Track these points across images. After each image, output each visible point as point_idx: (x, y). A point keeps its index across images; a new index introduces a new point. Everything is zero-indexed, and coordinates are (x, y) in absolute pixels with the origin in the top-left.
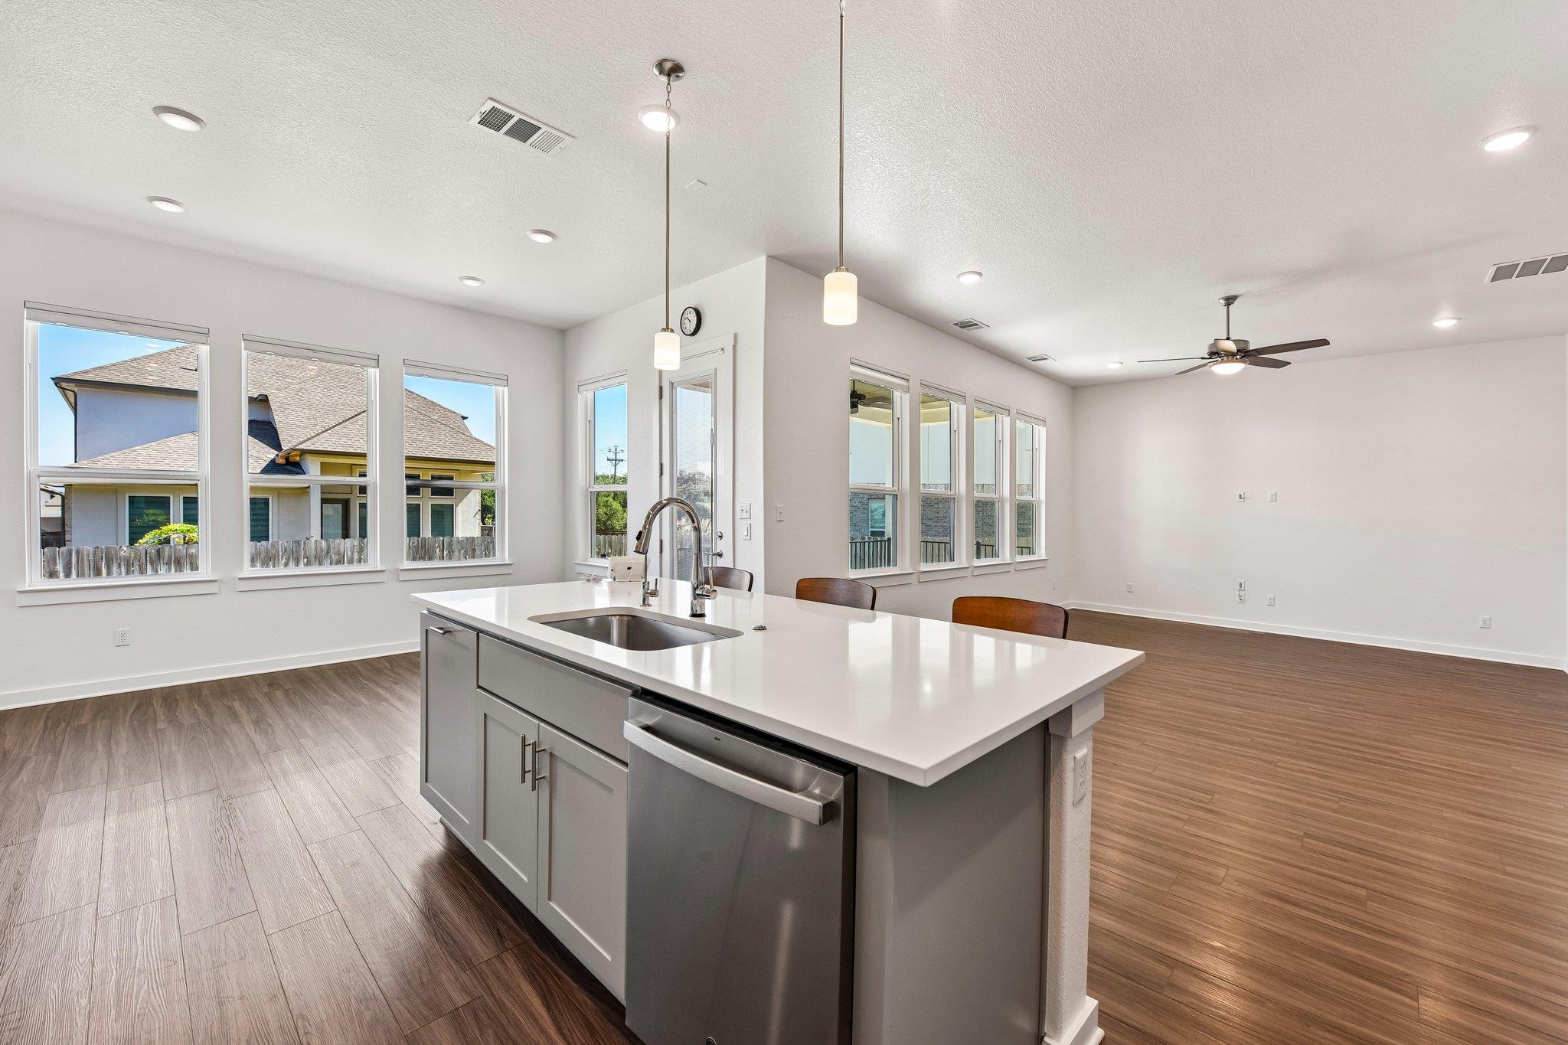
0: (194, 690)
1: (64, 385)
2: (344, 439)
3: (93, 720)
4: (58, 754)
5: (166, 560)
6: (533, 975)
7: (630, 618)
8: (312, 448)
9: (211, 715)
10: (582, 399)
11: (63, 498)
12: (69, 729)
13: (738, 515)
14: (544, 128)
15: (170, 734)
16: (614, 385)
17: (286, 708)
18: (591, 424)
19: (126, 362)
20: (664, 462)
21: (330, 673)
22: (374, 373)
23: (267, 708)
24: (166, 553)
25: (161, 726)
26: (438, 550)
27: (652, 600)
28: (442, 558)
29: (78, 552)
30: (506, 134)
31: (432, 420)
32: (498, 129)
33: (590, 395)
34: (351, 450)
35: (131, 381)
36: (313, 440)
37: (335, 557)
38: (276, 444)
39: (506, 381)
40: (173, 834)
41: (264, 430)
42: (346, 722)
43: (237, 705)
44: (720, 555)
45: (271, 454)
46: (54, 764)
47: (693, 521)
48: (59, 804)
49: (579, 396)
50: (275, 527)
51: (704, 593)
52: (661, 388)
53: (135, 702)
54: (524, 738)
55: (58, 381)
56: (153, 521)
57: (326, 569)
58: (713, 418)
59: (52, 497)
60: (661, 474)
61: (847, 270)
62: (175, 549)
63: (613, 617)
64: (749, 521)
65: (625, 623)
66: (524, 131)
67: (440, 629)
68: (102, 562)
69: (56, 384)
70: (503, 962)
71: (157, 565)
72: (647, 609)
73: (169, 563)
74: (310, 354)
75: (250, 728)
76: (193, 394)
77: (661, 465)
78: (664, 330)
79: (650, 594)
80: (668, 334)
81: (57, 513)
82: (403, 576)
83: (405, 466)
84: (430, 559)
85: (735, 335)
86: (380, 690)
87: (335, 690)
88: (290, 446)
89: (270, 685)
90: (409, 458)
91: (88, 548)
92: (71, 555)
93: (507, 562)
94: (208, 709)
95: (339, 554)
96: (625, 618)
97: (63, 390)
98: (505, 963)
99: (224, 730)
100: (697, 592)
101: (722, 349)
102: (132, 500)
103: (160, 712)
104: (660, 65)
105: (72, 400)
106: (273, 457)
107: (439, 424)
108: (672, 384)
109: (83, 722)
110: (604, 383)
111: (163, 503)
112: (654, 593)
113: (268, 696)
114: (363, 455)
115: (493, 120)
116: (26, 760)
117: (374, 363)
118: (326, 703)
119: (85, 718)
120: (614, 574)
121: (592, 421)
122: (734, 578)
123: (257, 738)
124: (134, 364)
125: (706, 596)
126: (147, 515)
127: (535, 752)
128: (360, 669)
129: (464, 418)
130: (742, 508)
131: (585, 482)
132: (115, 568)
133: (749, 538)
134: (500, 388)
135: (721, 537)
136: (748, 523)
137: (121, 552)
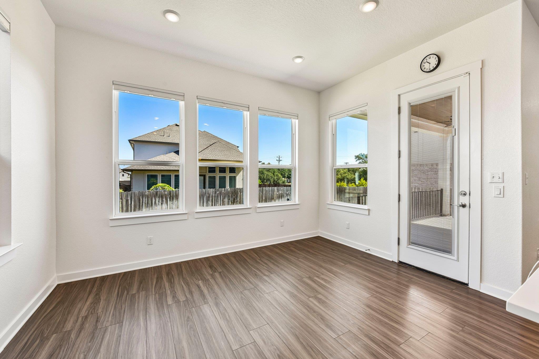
1: (131, 142)
2: (205, 155)
3: (138, 291)
5: (158, 196)
10: (329, 125)
11: (131, 175)
12: (128, 296)
13: (488, 180)
18: (334, 136)
19: (146, 134)
24: (159, 194)
26: (239, 193)
29: (134, 193)
33: (334, 121)
34: (207, 159)
35: (147, 140)
39: (297, 117)
44: (464, 206)
52: (399, 109)
53: (156, 276)
55: (130, 141)
56: (153, 182)
59: (129, 175)
60: (400, 157)
62: (161, 192)
64: (503, 184)
69: (129, 142)
71: (156, 198)
73: (159, 197)
74: (223, 105)
77: (400, 151)
81: (129, 179)
82: (259, 210)
85: (482, 61)
91: (137, 192)
92: (132, 194)
93: (297, 203)
95: (209, 194)
97: (131, 143)
101: (468, 73)
102: (148, 175)
105: (133, 147)
109: (134, 293)
111: (155, 177)
113: (213, 276)
117: (247, 109)
121: (335, 134)
124: (148, 135)
126: (151, 180)
129: (238, 147)
130: (493, 176)
131: (331, 164)
132: (144, 199)
133: (502, 195)
134: (294, 121)
135: (464, 194)
136: (501, 186)
137: (147, 193)
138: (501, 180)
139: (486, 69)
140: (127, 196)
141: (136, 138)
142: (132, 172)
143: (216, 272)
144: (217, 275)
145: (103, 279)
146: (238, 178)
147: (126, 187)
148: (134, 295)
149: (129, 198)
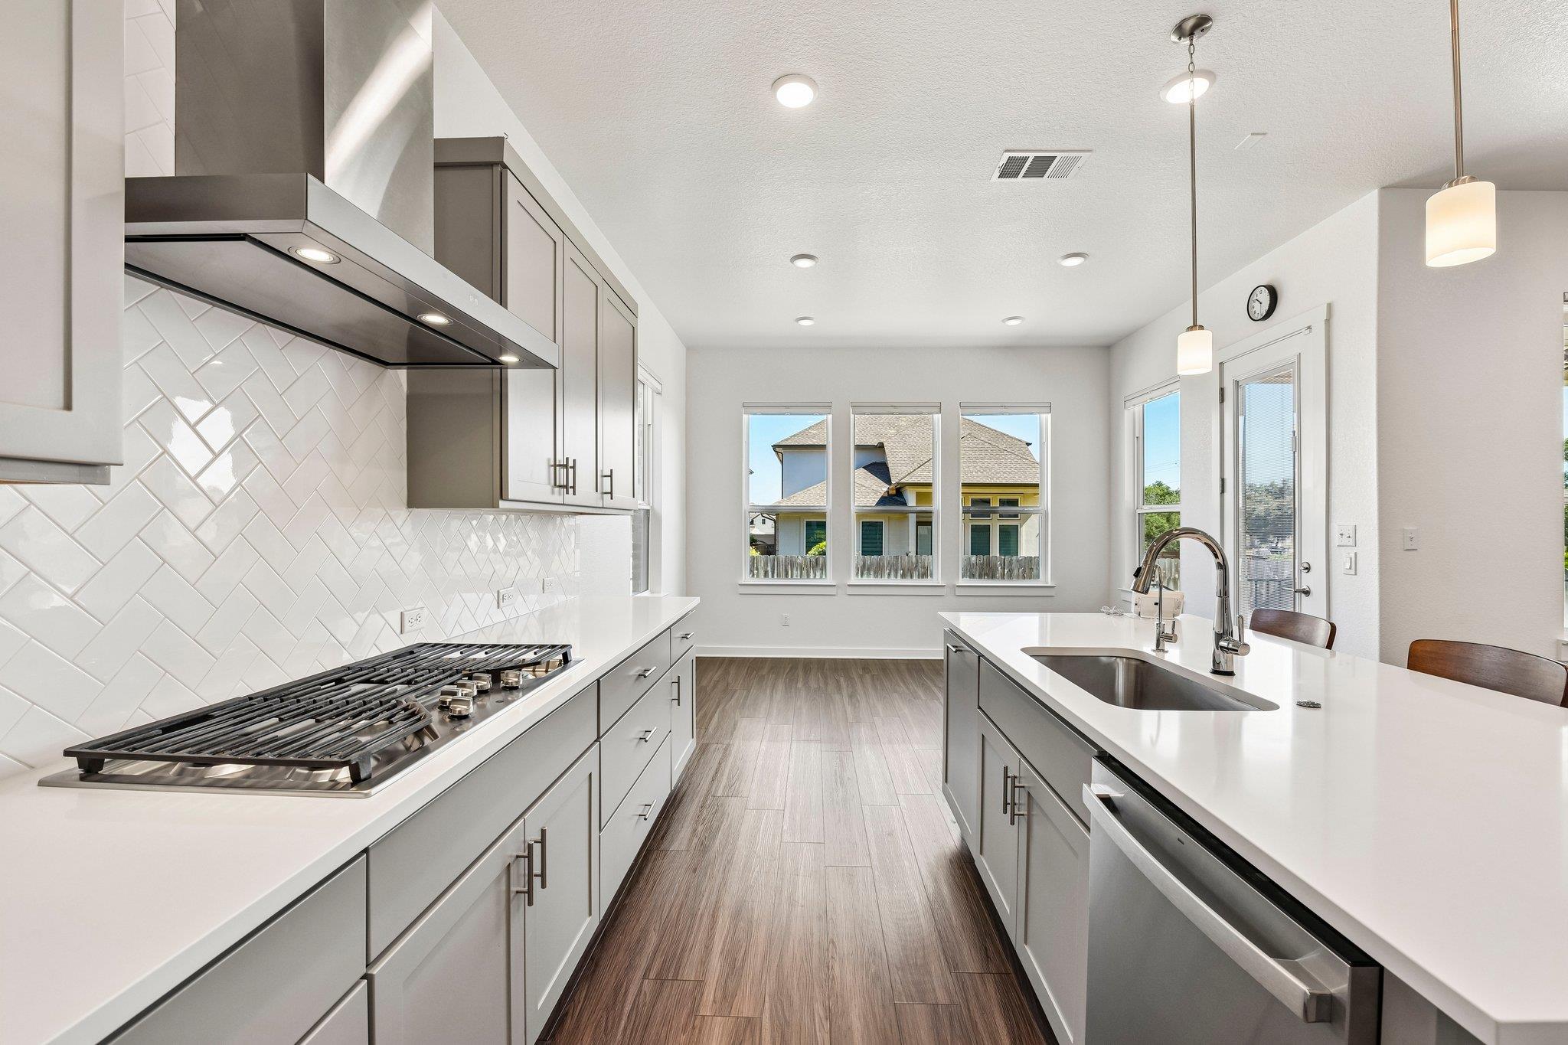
0: (821, 662)
1: (777, 449)
2: (926, 473)
4: (749, 692)
5: (820, 568)
6: (1007, 1010)
7: (1138, 662)
8: (910, 481)
9: (826, 684)
10: (1128, 418)
11: (776, 522)
13: (1336, 540)
14: (1059, 155)
15: (803, 693)
16: (1164, 395)
17: (869, 687)
18: (1140, 441)
20: (1226, 477)
21: (903, 667)
22: (937, 417)
23: (859, 686)
24: (821, 562)
25: (800, 685)
27: (1167, 646)
28: (1003, 577)
30: (1024, 176)
31: (1000, 450)
32: (1016, 175)
33: (1138, 409)
35: (809, 442)
36: (912, 474)
37: (922, 570)
38: (888, 480)
39: (1049, 408)
40: (791, 766)
41: (880, 469)
42: (906, 711)
43: (842, 680)
44: (1307, 593)
45: (883, 488)
46: (746, 697)
47: (1216, 556)
48: (744, 725)
49: (1126, 412)
50: (887, 541)
51: (1230, 646)
52: (1222, 390)
53: (790, 666)
54: (1006, 769)
55: (775, 447)
56: (817, 538)
57: (916, 581)
58: (1296, 414)
59: (773, 522)
60: (1223, 491)
61: (1473, 179)
63: (1118, 659)
64: (1355, 550)
65: (1133, 668)
66: (1040, 166)
67: (954, 647)
68: (788, 568)
69: (774, 449)
70: (984, 983)
71: (816, 571)
72: (1160, 655)
74: (892, 410)
75: (846, 700)
76: (823, 447)
77: (1223, 481)
78: (1190, 329)
79: (1163, 638)
80: (1197, 332)
81: (772, 532)
82: (959, 592)
83: (961, 492)
84: (993, 577)
85: (1328, 305)
86: (934, 688)
87: (904, 683)
88: (897, 480)
89: (864, 669)
90: (964, 485)
91: (784, 558)
92: (776, 561)
93: (1049, 584)
94: (825, 678)
95: (924, 568)
96: (1133, 662)
97: (777, 452)
98: (985, 984)
99: (831, 697)
100: (1223, 643)
101: (1309, 328)
102: (809, 524)
103: (801, 673)
104: (1180, 31)
105: (782, 460)
106: (886, 489)
107: (1005, 452)
108: (1237, 383)
110: (1154, 394)
111: (824, 526)
112: (1171, 639)
113: (861, 677)
114: (929, 485)
115: (1010, 170)
116: (735, 691)
117: (937, 409)
118: (896, 692)
119: (764, 672)
120: (1138, 609)
121: (1141, 437)
122: (1303, 628)
123: (849, 709)
125: (1231, 649)
126: (814, 533)
127: (1014, 787)
128: (924, 666)
129: (1028, 444)
130: (1341, 532)
131: (1132, 503)
132: (795, 572)
133: (1353, 572)
134: (1044, 416)
135: (1307, 569)
136: (1351, 552)
137: (800, 560)
138: (1351, 542)
139: (1335, 321)
140: (766, 564)
141: (787, 440)
142: (778, 515)
143: (868, 673)
144: (868, 676)
145: (732, 660)
146: (1024, 531)
147: (766, 547)
148: (763, 676)
149: (769, 569)
